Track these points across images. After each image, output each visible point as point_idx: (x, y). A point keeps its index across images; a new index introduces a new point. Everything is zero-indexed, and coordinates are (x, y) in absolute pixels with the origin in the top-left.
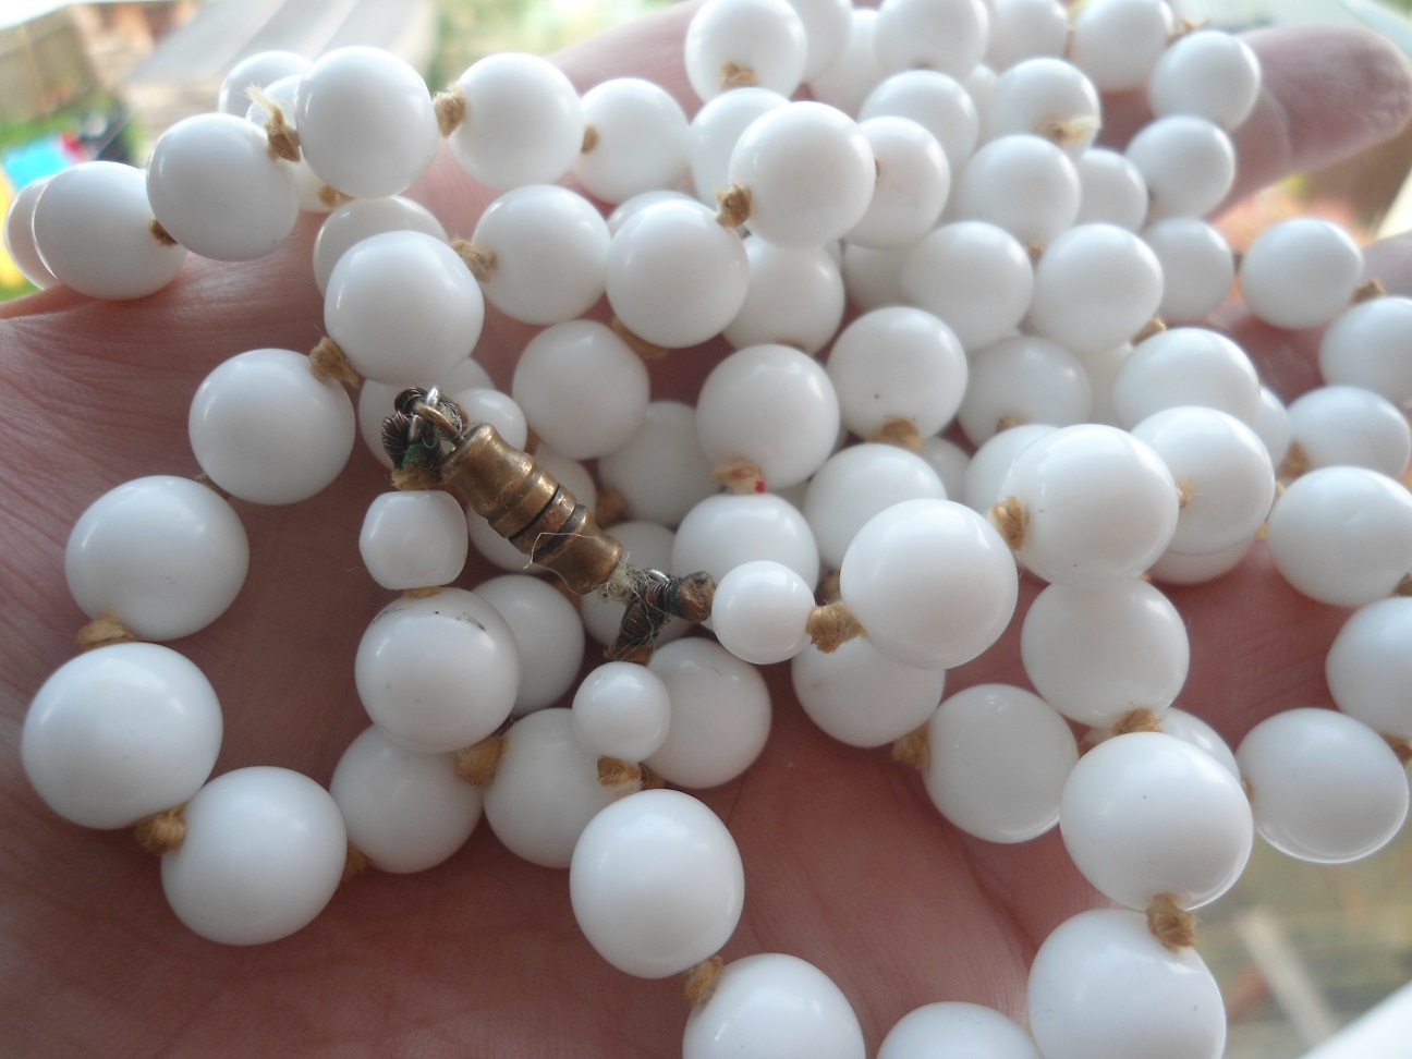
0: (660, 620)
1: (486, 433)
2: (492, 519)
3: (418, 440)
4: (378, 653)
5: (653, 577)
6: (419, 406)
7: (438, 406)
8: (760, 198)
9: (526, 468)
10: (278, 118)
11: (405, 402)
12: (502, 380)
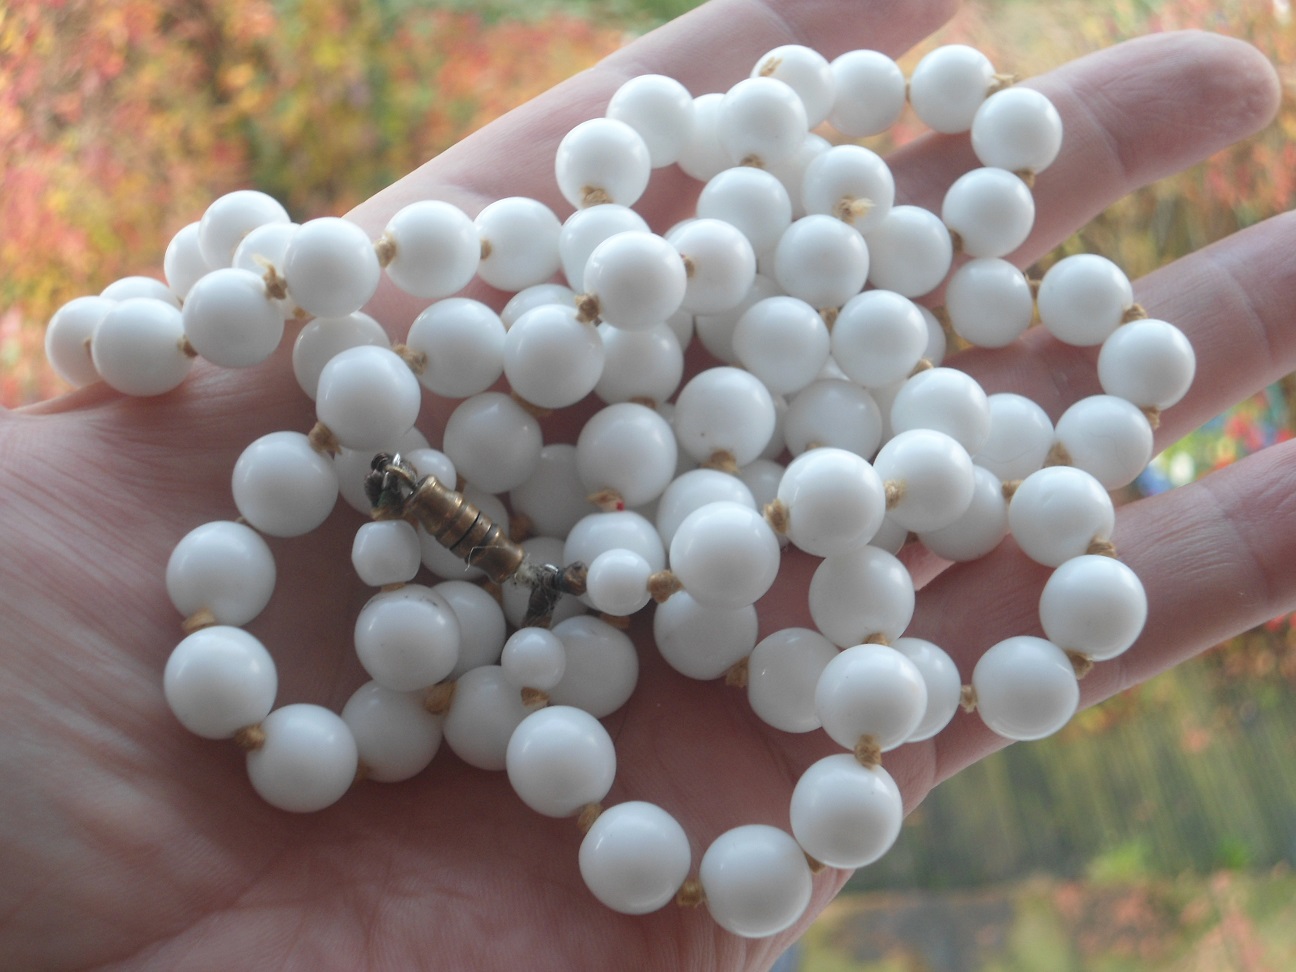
0: (554, 598)
1: (431, 481)
2: (438, 537)
3: (388, 488)
4: (371, 627)
5: (547, 569)
6: (389, 467)
7: (400, 466)
8: (605, 302)
9: (458, 502)
10: (272, 271)
11: (379, 463)
12: (436, 443)
